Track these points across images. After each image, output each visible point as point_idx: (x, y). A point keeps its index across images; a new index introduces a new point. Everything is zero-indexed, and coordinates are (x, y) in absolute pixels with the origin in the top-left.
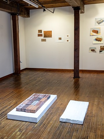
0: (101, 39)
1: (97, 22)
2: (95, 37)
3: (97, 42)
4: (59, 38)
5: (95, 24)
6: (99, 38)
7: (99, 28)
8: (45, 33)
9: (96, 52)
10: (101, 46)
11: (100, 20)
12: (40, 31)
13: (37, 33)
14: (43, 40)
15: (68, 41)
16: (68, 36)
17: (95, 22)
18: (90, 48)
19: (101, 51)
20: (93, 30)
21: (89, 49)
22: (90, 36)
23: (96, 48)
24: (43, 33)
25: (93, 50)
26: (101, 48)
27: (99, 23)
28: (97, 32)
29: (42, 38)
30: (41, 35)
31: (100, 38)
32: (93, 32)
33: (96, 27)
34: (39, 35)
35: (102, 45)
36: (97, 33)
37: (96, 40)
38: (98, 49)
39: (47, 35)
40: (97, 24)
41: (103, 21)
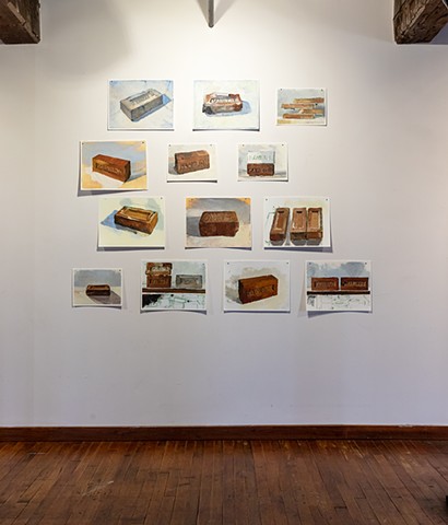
0: (148, 213)
1: (123, 107)
2: (113, 204)
3: (126, 237)
5: (112, 115)
6: (139, 211)
7: (138, 147)
10: (150, 266)
11: (144, 96)
17: (112, 103)
18: (81, 276)
19: (155, 299)
20: (100, 157)
21: (69, 280)
22: (81, 193)
23: (116, 278)
25: (100, 292)
26: (150, 279)
27: (136, 115)
28: (121, 169)
31: (145, 208)
32: (97, 168)
33: (121, 136)
35: (158, 258)
36: (127, 177)
37: (121, 221)
38: (132, 285)
40: (123, 118)
41: (160, 102)
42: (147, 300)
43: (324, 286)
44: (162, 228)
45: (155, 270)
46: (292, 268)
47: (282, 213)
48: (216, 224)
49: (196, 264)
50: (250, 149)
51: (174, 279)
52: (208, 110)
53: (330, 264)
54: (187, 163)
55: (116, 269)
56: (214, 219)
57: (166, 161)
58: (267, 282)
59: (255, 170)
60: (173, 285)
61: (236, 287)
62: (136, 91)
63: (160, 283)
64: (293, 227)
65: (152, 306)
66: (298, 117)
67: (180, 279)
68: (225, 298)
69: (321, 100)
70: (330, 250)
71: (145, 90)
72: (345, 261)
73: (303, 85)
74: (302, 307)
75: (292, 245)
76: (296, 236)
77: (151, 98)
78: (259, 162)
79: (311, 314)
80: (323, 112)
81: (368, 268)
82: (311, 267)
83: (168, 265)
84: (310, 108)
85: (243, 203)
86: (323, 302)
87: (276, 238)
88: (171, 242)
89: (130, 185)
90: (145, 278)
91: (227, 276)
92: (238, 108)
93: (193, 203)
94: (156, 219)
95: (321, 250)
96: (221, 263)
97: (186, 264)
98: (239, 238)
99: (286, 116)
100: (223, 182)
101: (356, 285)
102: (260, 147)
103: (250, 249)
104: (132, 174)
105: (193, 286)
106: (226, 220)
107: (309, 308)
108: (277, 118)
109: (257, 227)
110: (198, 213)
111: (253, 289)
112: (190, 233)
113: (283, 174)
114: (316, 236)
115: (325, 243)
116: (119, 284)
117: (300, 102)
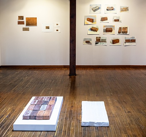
1: (92, 9)
2: (90, 27)
3: (93, 32)
4: (46, 27)
5: (90, 11)
6: (95, 28)
7: (95, 16)
8: (28, 20)
9: (91, 43)
10: (97, 37)
12: (21, 18)
13: (17, 20)
14: (25, 29)
15: (57, 30)
16: (57, 24)
17: (90, 9)
18: (85, 39)
19: (98, 43)
20: (88, 18)
21: (83, 40)
22: (85, 25)
24: (25, 20)
25: (88, 42)
26: (97, 40)
27: (95, 11)
28: (92, 20)
29: (24, 26)
30: (22, 23)
31: (96, 27)
32: (87, 20)
33: (92, 15)
34: (19, 23)
36: (93, 22)
37: (92, 30)
38: (94, 41)
39: (30, 23)
40: (92, 11)
41: (99, 8)
42: (96, 43)
43: (127, 41)
44: (99, 31)
45: (98, 38)
46: (122, 38)
47: (120, 28)
48: (109, 30)
49: (105, 37)
50: (115, 17)
51: (101, 40)
52: (107, 10)
53: (129, 37)
54: (104, 19)
55: (91, 38)
57: (100, 19)
58: (117, 40)
59: (115, 21)
60: (101, 41)
61: (112, 41)
62: (94, 7)
63: (98, 40)
64: (122, 31)
65: (97, 45)
66: (124, 11)
67: (102, 40)
68: (110, 43)
69: (128, 8)
70: (129, 35)
71: (96, 6)
72: (131, 37)
73: (125, 5)
74: (124, 45)
75: (122, 34)
76: (123, 32)
77: (97, 8)
78: (116, 19)
79: (125, 46)
80: (128, 10)
81: (135, 38)
82: (125, 38)
83: (100, 37)
84: (126, 9)
85: (113, 26)
86: (127, 44)
87: (119, 32)
88: (100, 33)
89: (93, 23)
90: (96, 40)
91: (110, 39)
92: (113, 9)
93: (105, 26)
94: (98, 29)
95: (127, 35)
96: (109, 37)
97: (103, 37)
98: (113, 33)
99: (121, 11)
100: (110, 23)
101: (133, 41)
102: (117, 16)
105: (104, 41)
106: (110, 29)
107: (125, 45)
109: (116, 31)
110: (105, 28)
111: (115, 42)
112: (104, 32)
113: (121, 21)
114: (126, 32)
115: (128, 33)
116: (91, 41)
117: (124, 8)
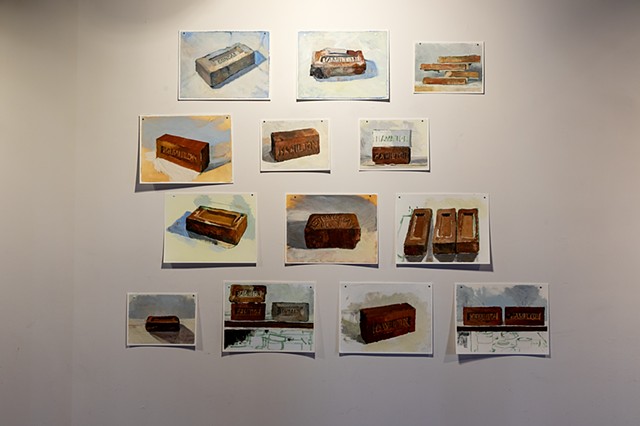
0: (233, 216)
1: (199, 68)
2: (183, 204)
3: (202, 250)
5: (184, 80)
6: (220, 213)
7: (220, 123)
9: (190, 337)
10: (236, 289)
11: (228, 53)
17: (184, 64)
18: (139, 304)
19: (242, 336)
20: (166, 138)
21: (122, 310)
22: (140, 188)
23: (188, 306)
25: (166, 327)
26: (236, 307)
27: (217, 79)
28: (195, 154)
31: (229, 209)
32: (162, 153)
35: (247, 278)
36: (203, 166)
37: (197, 226)
38: (210, 316)
40: (200, 84)
41: (251, 61)
42: (231, 338)
43: (480, 318)
44: (252, 237)
45: (243, 295)
46: (435, 293)
47: (421, 217)
48: (328, 231)
49: (300, 288)
50: (376, 127)
51: (269, 308)
52: (318, 73)
53: (489, 288)
54: (288, 145)
55: (188, 294)
56: (326, 224)
57: (258, 143)
58: (398, 314)
59: (382, 156)
60: (269, 317)
61: (356, 320)
62: (217, 46)
63: (249, 314)
64: (436, 236)
65: (237, 347)
66: (443, 82)
67: (277, 309)
68: (341, 336)
69: (477, 59)
70: (489, 268)
71: (231, 44)
72: (511, 284)
73: (450, 38)
74: (450, 349)
75: (436, 262)
76: (441, 249)
77: (238, 57)
78: (389, 144)
79: (463, 358)
80: (478, 75)
81: (544, 294)
82: (463, 293)
83: (261, 289)
84: (463, 70)
85: (366, 202)
86: (480, 342)
87: (413, 251)
88: (264, 256)
89: (208, 176)
90: (227, 307)
91: (344, 305)
92: (360, 70)
93: (297, 202)
94: (245, 224)
95: (477, 268)
96: (335, 286)
97: (287, 287)
99: (427, 81)
100: (338, 173)
101: (528, 318)
102: (391, 123)
103: (376, 266)
104: (212, 161)
105: (296, 317)
106: (343, 225)
107: (460, 350)
108: (413, 83)
109: (387, 234)
110: (303, 216)
111: (381, 323)
112: (292, 243)
113: (422, 161)
114: (470, 249)
115: (482, 258)
116: (191, 315)
117: (445, 62)
